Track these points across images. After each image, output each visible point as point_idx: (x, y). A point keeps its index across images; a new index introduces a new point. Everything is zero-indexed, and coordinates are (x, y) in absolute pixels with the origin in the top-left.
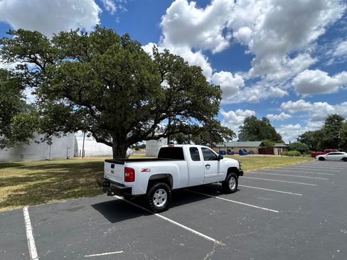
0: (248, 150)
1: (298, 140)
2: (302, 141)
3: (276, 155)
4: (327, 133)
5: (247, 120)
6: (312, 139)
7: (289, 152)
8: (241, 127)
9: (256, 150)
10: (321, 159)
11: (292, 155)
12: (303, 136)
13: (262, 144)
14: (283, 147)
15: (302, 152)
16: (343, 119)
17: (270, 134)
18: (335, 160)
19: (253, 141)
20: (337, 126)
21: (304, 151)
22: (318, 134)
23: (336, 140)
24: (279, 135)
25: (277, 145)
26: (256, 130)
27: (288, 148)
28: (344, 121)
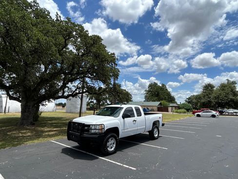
0: (150, 108)
1: (186, 101)
2: (189, 102)
3: (170, 113)
4: (204, 96)
5: (150, 86)
6: (194, 101)
7: (179, 111)
8: (146, 91)
9: (156, 108)
10: (198, 116)
11: (181, 113)
12: (189, 98)
13: (161, 104)
14: (175, 107)
15: (188, 110)
16: (214, 87)
17: (167, 97)
18: (207, 117)
19: (155, 101)
20: (210, 92)
21: (189, 109)
22: (198, 97)
23: (210, 102)
24: (173, 97)
25: (171, 105)
26: (156, 93)
27: (179, 107)
28: (215, 89)
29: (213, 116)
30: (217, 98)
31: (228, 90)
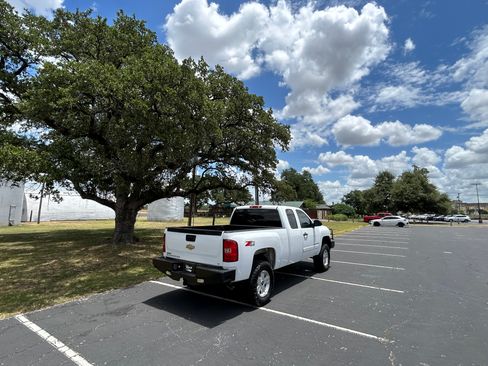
1: (343, 201)
2: (347, 202)
4: (378, 192)
7: (335, 216)
10: (377, 224)
11: (339, 220)
12: (347, 196)
13: (304, 205)
14: (326, 210)
15: (349, 215)
16: (393, 178)
17: (312, 193)
18: (390, 226)
19: (292, 200)
20: (387, 185)
23: (385, 201)
25: (320, 206)
27: (333, 210)
28: (395, 180)
29: (401, 225)
30: (400, 195)
31: (416, 183)
